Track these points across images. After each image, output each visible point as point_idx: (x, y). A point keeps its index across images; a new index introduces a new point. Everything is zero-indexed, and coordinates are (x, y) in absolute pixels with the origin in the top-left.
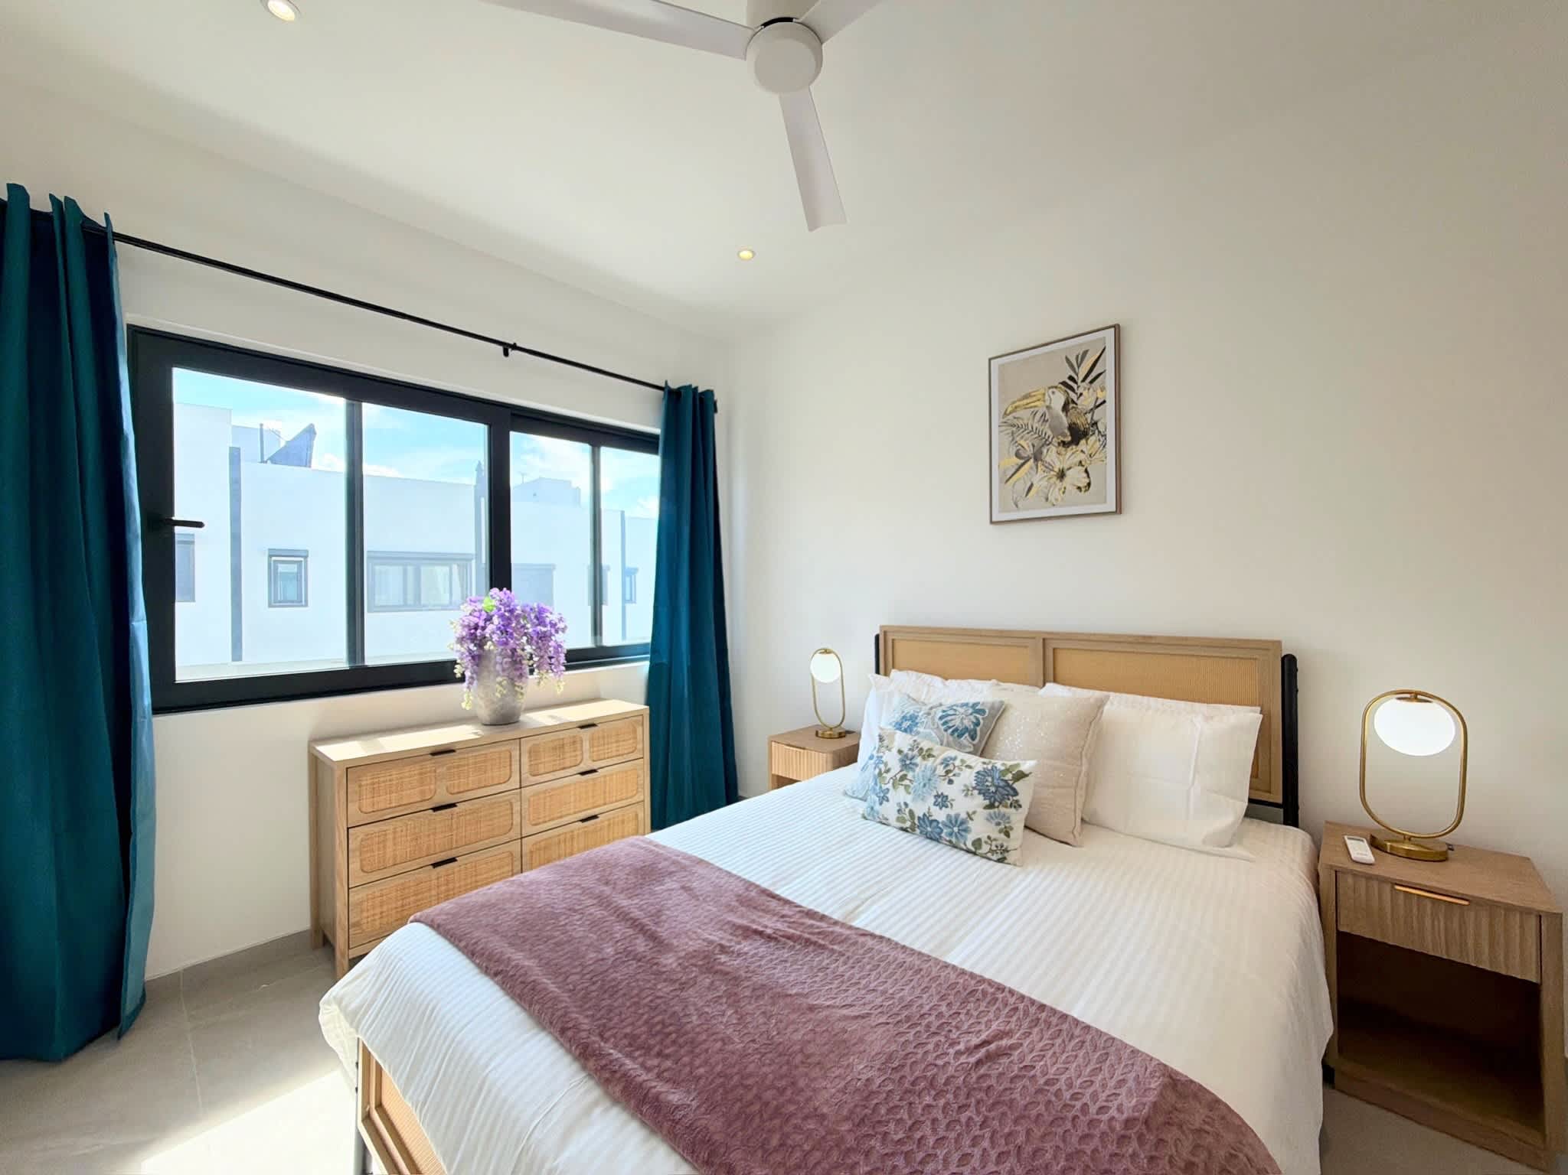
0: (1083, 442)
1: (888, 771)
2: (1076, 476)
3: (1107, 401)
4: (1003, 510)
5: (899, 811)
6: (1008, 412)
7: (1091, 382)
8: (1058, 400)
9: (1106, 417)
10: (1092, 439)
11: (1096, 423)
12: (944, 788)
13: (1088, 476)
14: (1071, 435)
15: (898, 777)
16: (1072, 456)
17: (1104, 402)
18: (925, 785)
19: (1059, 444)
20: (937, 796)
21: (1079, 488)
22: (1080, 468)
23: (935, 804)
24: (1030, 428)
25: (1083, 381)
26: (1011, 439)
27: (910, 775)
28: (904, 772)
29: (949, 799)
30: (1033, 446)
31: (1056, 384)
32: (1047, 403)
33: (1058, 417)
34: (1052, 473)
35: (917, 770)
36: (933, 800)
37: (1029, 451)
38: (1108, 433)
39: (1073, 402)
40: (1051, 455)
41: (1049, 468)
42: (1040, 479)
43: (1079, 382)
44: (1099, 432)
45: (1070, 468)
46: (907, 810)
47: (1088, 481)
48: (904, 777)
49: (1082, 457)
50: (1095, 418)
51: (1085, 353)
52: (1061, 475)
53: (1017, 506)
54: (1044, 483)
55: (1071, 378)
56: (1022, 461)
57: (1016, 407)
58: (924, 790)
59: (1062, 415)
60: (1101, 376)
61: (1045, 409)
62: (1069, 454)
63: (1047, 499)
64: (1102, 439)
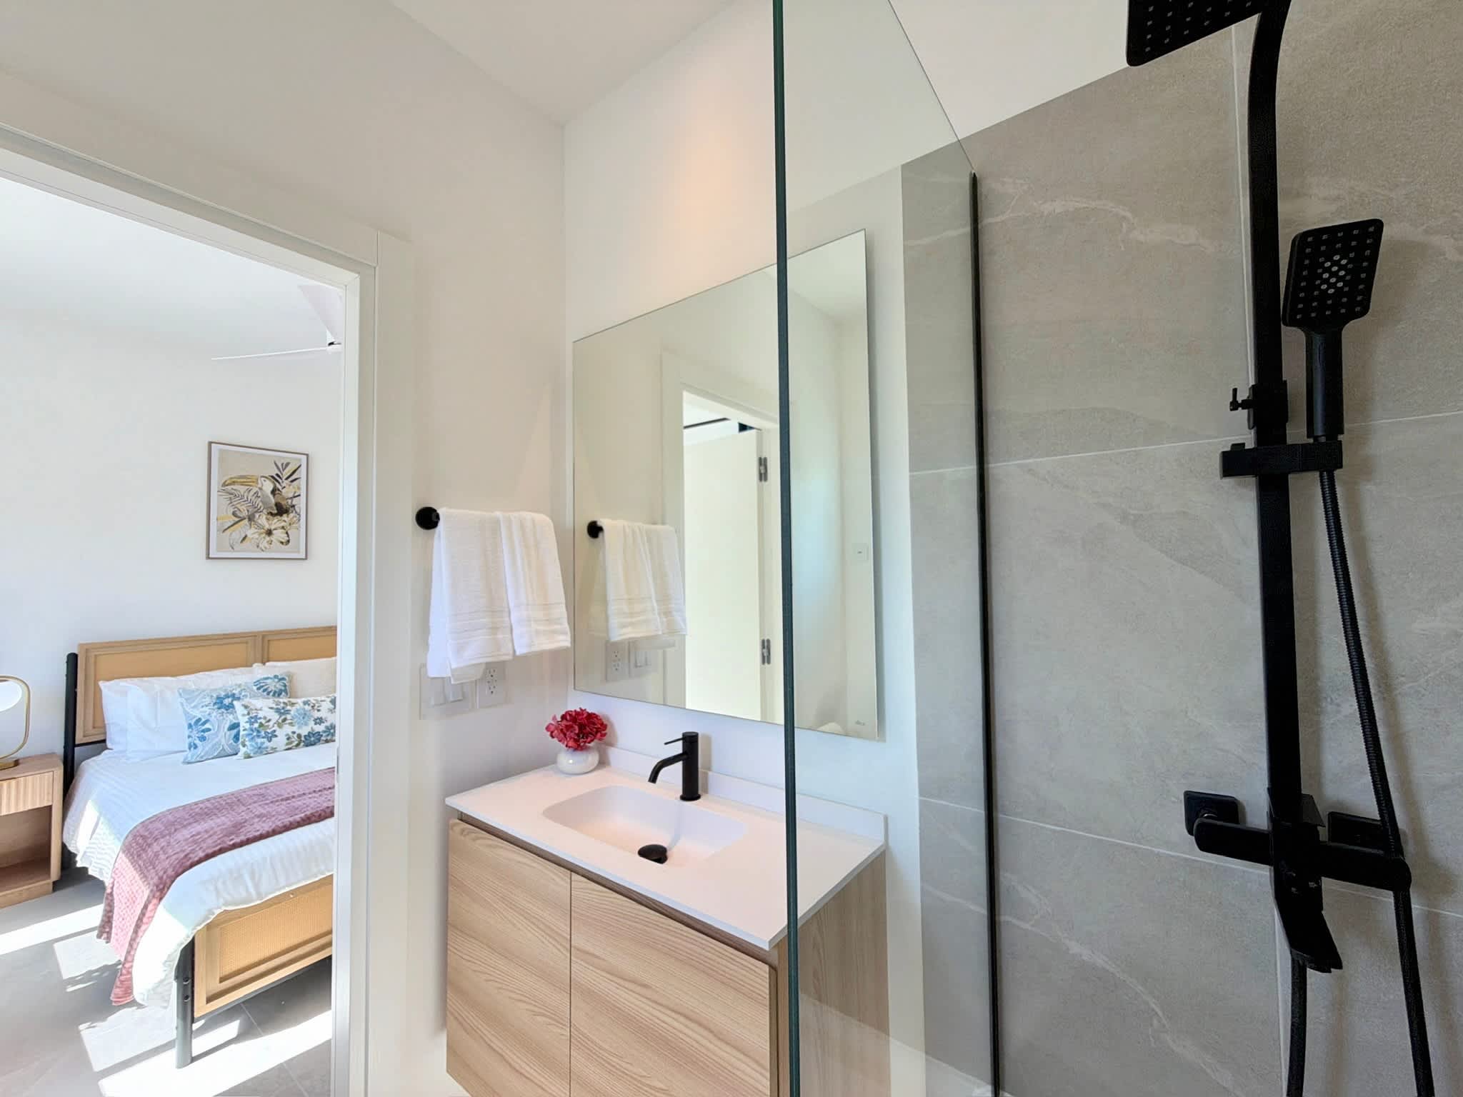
0: (285, 515)
1: (269, 721)
2: (279, 535)
3: (302, 494)
4: (219, 550)
5: (288, 739)
6: (227, 483)
7: (292, 481)
8: (268, 486)
9: (300, 503)
10: (291, 515)
11: (293, 506)
12: (317, 715)
13: (288, 536)
14: (277, 509)
15: (280, 721)
16: (276, 523)
17: (299, 495)
18: (303, 718)
19: (268, 514)
20: (315, 720)
21: (282, 543)
22: (283, 530)
23: (316, 724)
24: (246, 499)
25: (287, 479)
26: (229, 502)
27: (289, 717)
28: (283, 717)
29: (323, 717)
30: (248, 511)
31: (267, 475)
32: (260, 486)
33: (268, 496)
34: (262, 530)
35: (292, 712)
36: (313, 723)
37: (245, 514)
38: (301, 514)
39: (279, 490)
40: (262, 519)
41: (260, 527)
42: (252, 532)
43: (283, 479)
44: (296, 512)
45: (275, 529)
46: (295, 736)
47: (287, 538)
48: (285, 720)
49: (283, 524)
50: (294, 503)
51: (288, 464)
52: (269, 533)
53: (232, 548)
54: (256, 536)
55: (277, 475)
56: (237, 519)
57: (234, 482)
58: (305, 720)
59: (271, 496)
60: (297, 481)
61: (257, 489)
62: (276, 520)
63: (258, 546)
64: (298, 516)
